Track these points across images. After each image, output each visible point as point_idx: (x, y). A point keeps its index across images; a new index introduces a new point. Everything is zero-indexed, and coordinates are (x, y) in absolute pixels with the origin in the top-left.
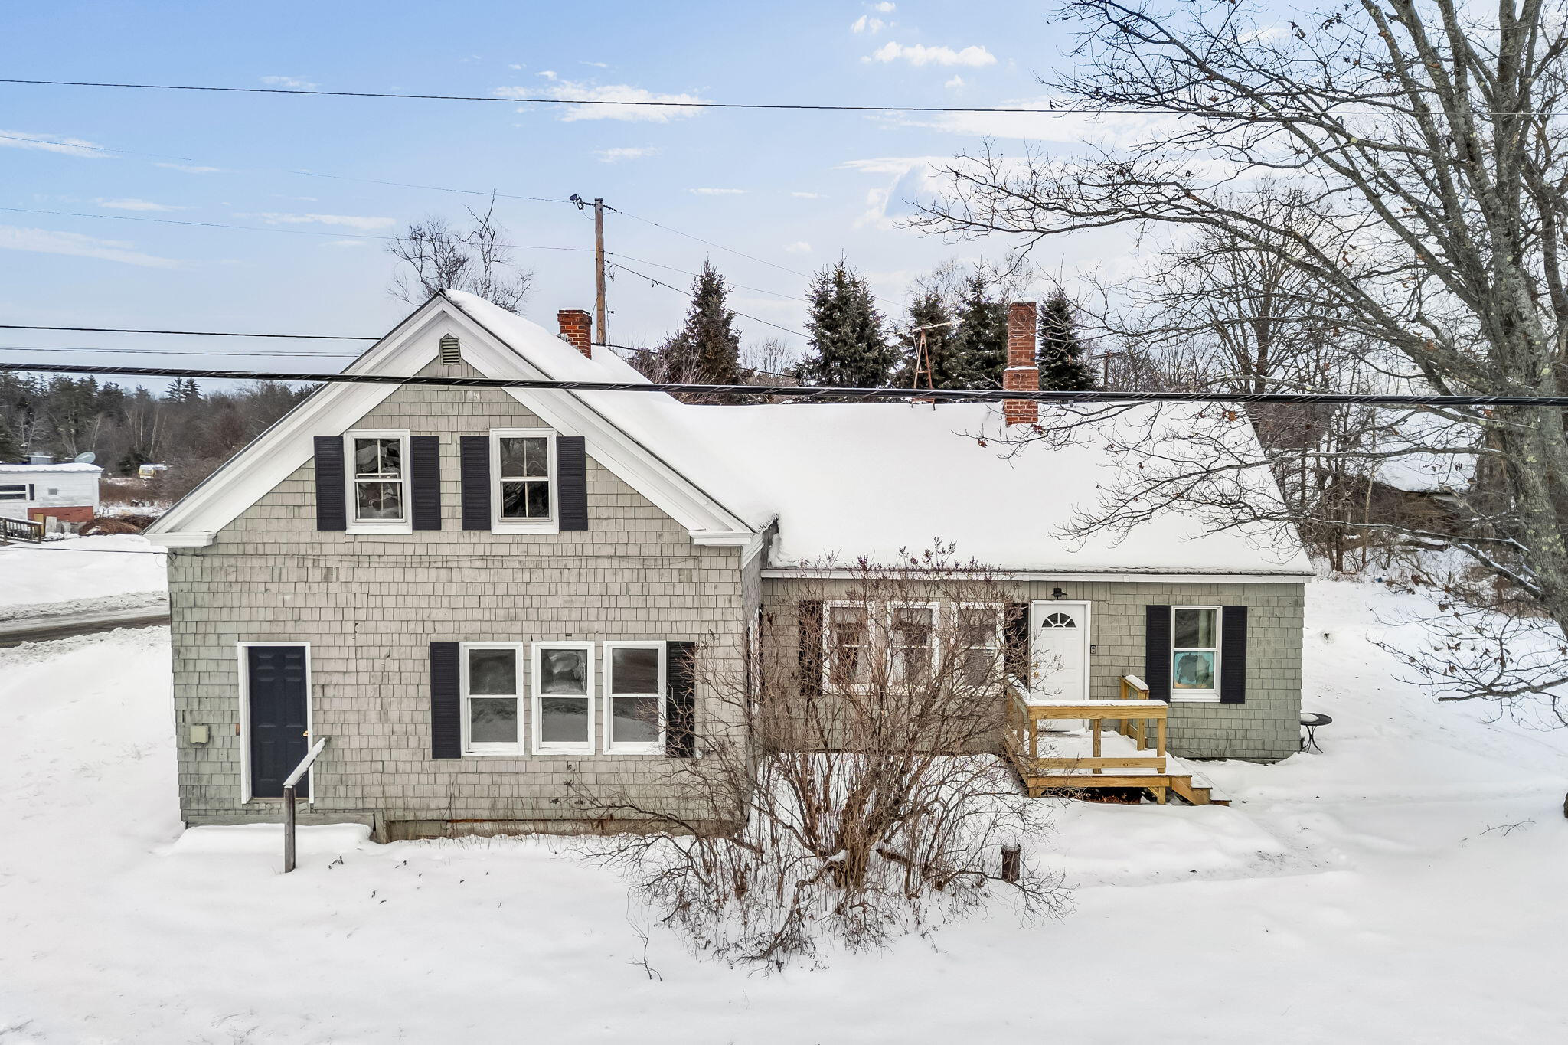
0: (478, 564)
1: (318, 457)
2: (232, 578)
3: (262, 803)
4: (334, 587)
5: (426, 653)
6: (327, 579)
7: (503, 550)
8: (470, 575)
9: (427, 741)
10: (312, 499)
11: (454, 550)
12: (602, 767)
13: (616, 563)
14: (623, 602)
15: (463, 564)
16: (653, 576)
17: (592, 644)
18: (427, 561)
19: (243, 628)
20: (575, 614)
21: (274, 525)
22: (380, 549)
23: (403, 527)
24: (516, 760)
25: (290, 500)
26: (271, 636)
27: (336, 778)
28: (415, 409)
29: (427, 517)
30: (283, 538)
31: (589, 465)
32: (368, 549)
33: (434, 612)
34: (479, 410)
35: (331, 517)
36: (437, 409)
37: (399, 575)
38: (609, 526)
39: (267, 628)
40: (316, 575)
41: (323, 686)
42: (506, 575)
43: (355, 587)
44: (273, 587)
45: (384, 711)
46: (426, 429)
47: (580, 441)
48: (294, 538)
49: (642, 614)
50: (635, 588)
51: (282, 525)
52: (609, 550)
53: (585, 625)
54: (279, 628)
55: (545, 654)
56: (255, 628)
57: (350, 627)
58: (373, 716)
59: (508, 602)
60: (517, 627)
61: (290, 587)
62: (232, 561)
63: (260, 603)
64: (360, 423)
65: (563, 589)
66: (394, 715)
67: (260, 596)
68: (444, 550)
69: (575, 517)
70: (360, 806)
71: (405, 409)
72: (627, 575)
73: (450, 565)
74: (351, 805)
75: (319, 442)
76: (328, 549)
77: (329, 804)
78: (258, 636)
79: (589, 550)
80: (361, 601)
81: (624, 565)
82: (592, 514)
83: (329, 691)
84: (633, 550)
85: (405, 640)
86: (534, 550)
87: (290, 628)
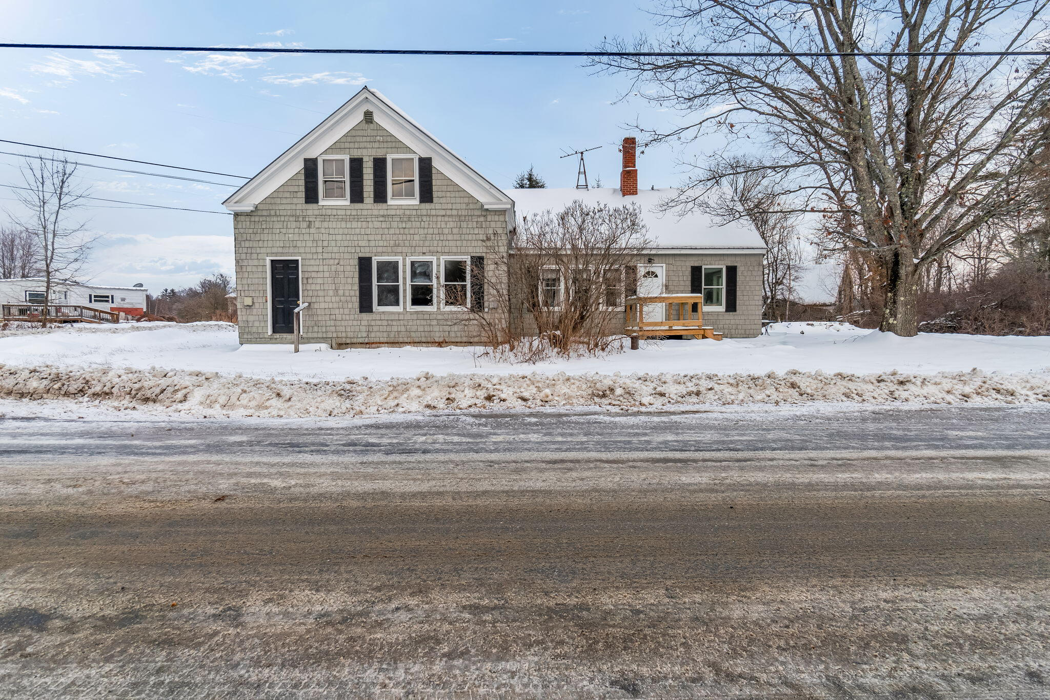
0: (381, 219)
1: (306, 168)
2: (264, 227)
3: (277, 336)
4: (312, 230)
5: (356, 262)
6: (309, 227)
7: (392, 212)
8: (377, 224)
9: (357, 305)
10: (303, 189)
11: (370, 212)
12: (440, 317)
13: (446, 219)
14: (450, 237)
15: (373, 219)
16: (464, 225)
17: (435, 258)
18: (357, 218)
19: (269, 250)
20: (427, 243)
21: (284, 201)
22: (334, 212)
23: (346, 202)
24: (399, 314)
25: (292, 189)
26: (282, 254)
27: (313, 323)
28: (352, 145)
29: (357, 196)
30: (289, 207)
31: (434, 171)
32: (329, 212)
33: (360, 242)
34: (382, 145)
35: (311, 196)
36: (362, 145)
37: (343, 225)
38: (442, 200)
39: (280, 250)
40: (305, 225)
41: (307, 278)
42: (395, 225)
43: (323, 231)
44: (284, 231)
45: (336, 290)
46: (357, 154)
47: (430, 159)
48: (294, 207)
49: (459, 243)
50: (455, 231)
51: (288, 201)
52: (443, 213)
53: (431, 248)
54: (286, 250)
55: (413, 263)
56: (275, 250)
57: (320, 250)
58: (331, 293)
59: (395, 237)
60: (399, 250)
61: (292, 231)
62: (264, 219)
63: (277, 238)
64: (325, 152)
65: (421, 231)
66: (341, 292)
67: (277, 235)
68: (365, 213)
69: (427, 195)
70: (325, 336)
71: (347, 145)
72: (451, 225)
73: (369, 220)
74: (320, 335)
75: (306, 160)
76: (310, 213)
77: (310, 335)
78: (276, 254)
79: (433, 212)
80: (325, 237)
81: (450, 220)
82: (435, 194)
83: (310, 281)
84: (455, 212)
85: (347, 256)
86: (408, 212)
87: (291, 250)
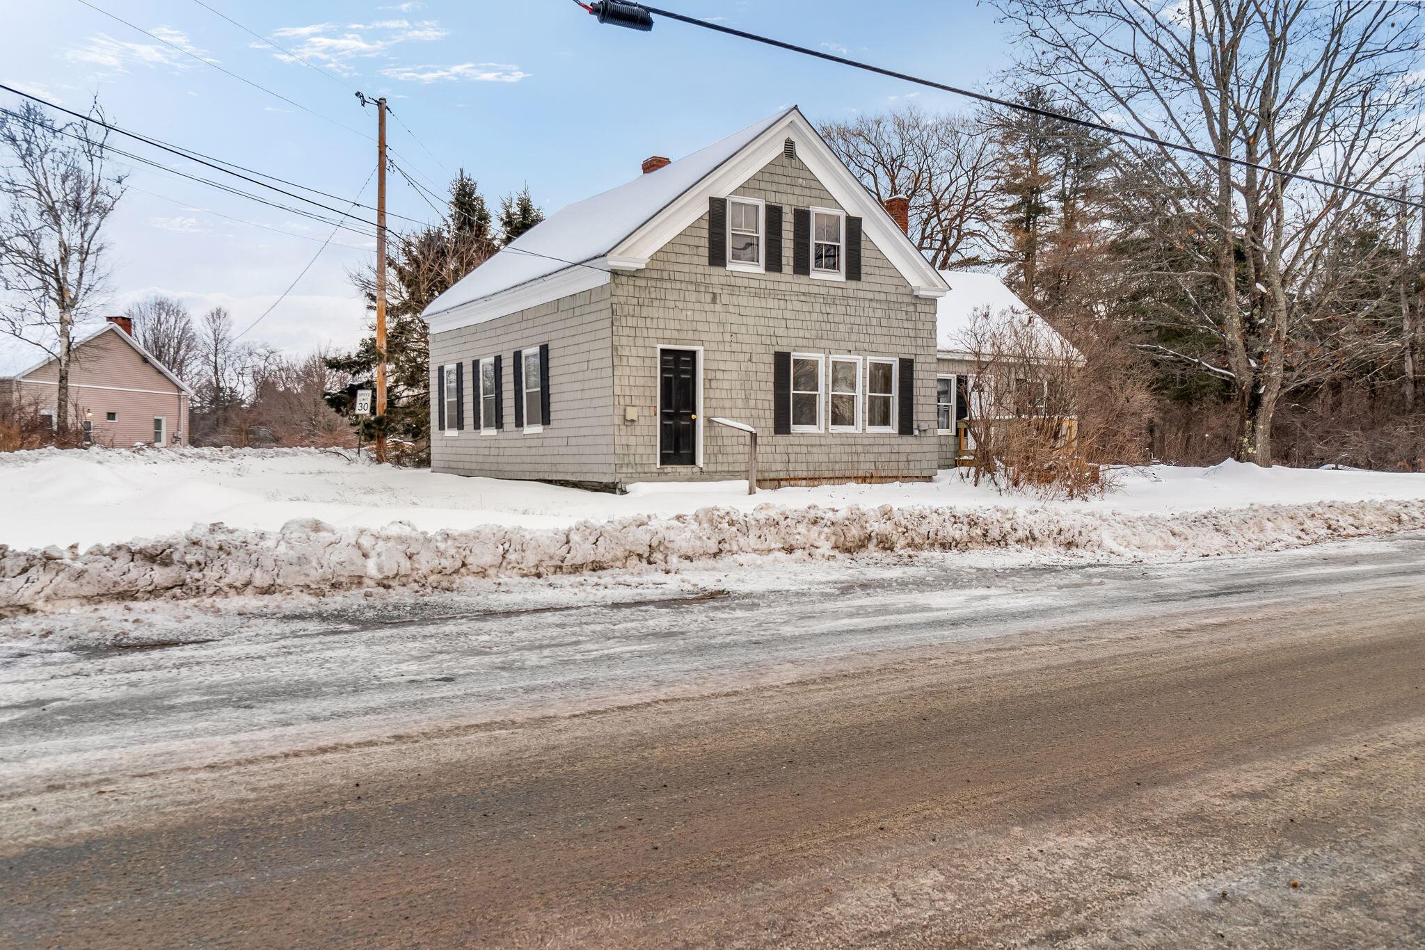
0: (802, 298)
1: (712, 212)
2: (653, 296)
3: (669, 468)
4: (718, 307)
5: (771, 359)
6: (714, 301)
7: (814, 290)
8: (798, 306)
9: (771, 423)
10: (705, 242)
11: (788, 287)
12: (866, 441)
13: (874, 304)
14: (878, 330)
15: (793, 298)
16: (893, 314)
17: (861, 358)
18: (770, 293)
19: (660, 334)
20: (853, 337)
21: (681, 259)
22: (745, 282)
23: (759, 269)
24: (820, 436)
25: (691, 241)
26: (677, 341)
27: (716, 448)
28: (768, 186)
29: (774, 264)
30: (686, 268)
31: (863, 237)
32: (739, 282)
33: (777, 330)
34: (807, 192)
35: (717, 257)
36: (782, 188)
37: (757, 302)
38: (871, 279)
39: (675, 334)
40: (708, 298)
41: (710, 380)
42: (817, 307)
43: (732, 309)
44: (680, 305)
45: (747, 399)
46: (775, 199)
47: (860, 220)
48: (693, 269)
49: (887, 340)
50: (884, 322)
51: (687, 259)
52: (870, 295)
53: (858, 345)
54: (683, 335)
55: (835, 364)
56: (668, 334)
57: (727, 338)
58: (740, 403)
59: (818, 326)
60: (822, 344)
61: (690, 306)
62: (653, 283)
63: (671, 316)
64: (734, 193)
65: (848, 320)
66: (752, 403)
67: (671, 311)
68: (783, 287)
69: (854, 272)
70: (731, 469)
71: (763, 185)
72: (879, 313)
73: (787, 298)
74: (725, 468)
75: (713, 201)
76: (714, 280)
77: (712, 468)
78: (670, 340)
79: (860, 294)
80: (734, 318)
81: (879, 306)
82: (864, 270)
83: (714, 384)
84: (883, 297)
85: (760, 349)
86: (832, 291)
87: (690, 336)
